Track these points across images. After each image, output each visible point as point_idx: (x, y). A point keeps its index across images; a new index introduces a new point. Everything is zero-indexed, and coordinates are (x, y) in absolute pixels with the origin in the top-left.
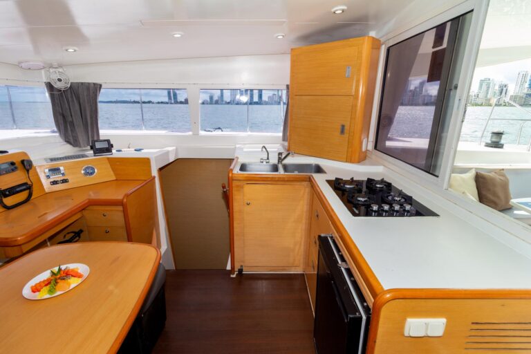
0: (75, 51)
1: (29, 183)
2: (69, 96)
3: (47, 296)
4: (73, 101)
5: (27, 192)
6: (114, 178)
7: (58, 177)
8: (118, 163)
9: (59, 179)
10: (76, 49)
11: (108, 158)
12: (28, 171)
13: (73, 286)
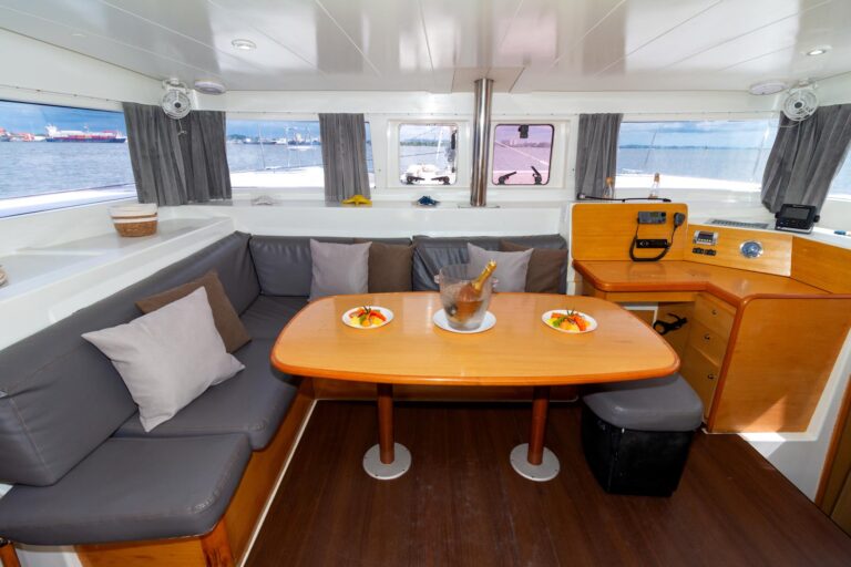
0: (824, 52)
1: (669, 241)
2: (807, 130)
3: (551, 325)
4: (808, 138)
5: (662, 250)
6: (789, 274)
7: (705, 244)
8: (805, 250)
9: (705, 248)
10: (828, 47)
11: (794, 238)
12: (676, 227)
13: (571, 331)
